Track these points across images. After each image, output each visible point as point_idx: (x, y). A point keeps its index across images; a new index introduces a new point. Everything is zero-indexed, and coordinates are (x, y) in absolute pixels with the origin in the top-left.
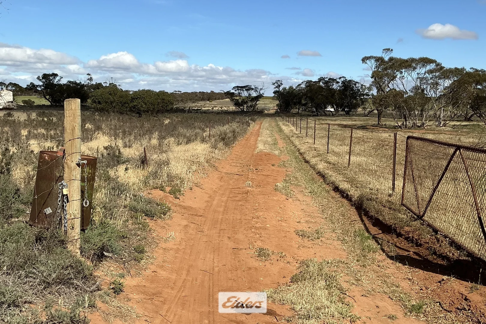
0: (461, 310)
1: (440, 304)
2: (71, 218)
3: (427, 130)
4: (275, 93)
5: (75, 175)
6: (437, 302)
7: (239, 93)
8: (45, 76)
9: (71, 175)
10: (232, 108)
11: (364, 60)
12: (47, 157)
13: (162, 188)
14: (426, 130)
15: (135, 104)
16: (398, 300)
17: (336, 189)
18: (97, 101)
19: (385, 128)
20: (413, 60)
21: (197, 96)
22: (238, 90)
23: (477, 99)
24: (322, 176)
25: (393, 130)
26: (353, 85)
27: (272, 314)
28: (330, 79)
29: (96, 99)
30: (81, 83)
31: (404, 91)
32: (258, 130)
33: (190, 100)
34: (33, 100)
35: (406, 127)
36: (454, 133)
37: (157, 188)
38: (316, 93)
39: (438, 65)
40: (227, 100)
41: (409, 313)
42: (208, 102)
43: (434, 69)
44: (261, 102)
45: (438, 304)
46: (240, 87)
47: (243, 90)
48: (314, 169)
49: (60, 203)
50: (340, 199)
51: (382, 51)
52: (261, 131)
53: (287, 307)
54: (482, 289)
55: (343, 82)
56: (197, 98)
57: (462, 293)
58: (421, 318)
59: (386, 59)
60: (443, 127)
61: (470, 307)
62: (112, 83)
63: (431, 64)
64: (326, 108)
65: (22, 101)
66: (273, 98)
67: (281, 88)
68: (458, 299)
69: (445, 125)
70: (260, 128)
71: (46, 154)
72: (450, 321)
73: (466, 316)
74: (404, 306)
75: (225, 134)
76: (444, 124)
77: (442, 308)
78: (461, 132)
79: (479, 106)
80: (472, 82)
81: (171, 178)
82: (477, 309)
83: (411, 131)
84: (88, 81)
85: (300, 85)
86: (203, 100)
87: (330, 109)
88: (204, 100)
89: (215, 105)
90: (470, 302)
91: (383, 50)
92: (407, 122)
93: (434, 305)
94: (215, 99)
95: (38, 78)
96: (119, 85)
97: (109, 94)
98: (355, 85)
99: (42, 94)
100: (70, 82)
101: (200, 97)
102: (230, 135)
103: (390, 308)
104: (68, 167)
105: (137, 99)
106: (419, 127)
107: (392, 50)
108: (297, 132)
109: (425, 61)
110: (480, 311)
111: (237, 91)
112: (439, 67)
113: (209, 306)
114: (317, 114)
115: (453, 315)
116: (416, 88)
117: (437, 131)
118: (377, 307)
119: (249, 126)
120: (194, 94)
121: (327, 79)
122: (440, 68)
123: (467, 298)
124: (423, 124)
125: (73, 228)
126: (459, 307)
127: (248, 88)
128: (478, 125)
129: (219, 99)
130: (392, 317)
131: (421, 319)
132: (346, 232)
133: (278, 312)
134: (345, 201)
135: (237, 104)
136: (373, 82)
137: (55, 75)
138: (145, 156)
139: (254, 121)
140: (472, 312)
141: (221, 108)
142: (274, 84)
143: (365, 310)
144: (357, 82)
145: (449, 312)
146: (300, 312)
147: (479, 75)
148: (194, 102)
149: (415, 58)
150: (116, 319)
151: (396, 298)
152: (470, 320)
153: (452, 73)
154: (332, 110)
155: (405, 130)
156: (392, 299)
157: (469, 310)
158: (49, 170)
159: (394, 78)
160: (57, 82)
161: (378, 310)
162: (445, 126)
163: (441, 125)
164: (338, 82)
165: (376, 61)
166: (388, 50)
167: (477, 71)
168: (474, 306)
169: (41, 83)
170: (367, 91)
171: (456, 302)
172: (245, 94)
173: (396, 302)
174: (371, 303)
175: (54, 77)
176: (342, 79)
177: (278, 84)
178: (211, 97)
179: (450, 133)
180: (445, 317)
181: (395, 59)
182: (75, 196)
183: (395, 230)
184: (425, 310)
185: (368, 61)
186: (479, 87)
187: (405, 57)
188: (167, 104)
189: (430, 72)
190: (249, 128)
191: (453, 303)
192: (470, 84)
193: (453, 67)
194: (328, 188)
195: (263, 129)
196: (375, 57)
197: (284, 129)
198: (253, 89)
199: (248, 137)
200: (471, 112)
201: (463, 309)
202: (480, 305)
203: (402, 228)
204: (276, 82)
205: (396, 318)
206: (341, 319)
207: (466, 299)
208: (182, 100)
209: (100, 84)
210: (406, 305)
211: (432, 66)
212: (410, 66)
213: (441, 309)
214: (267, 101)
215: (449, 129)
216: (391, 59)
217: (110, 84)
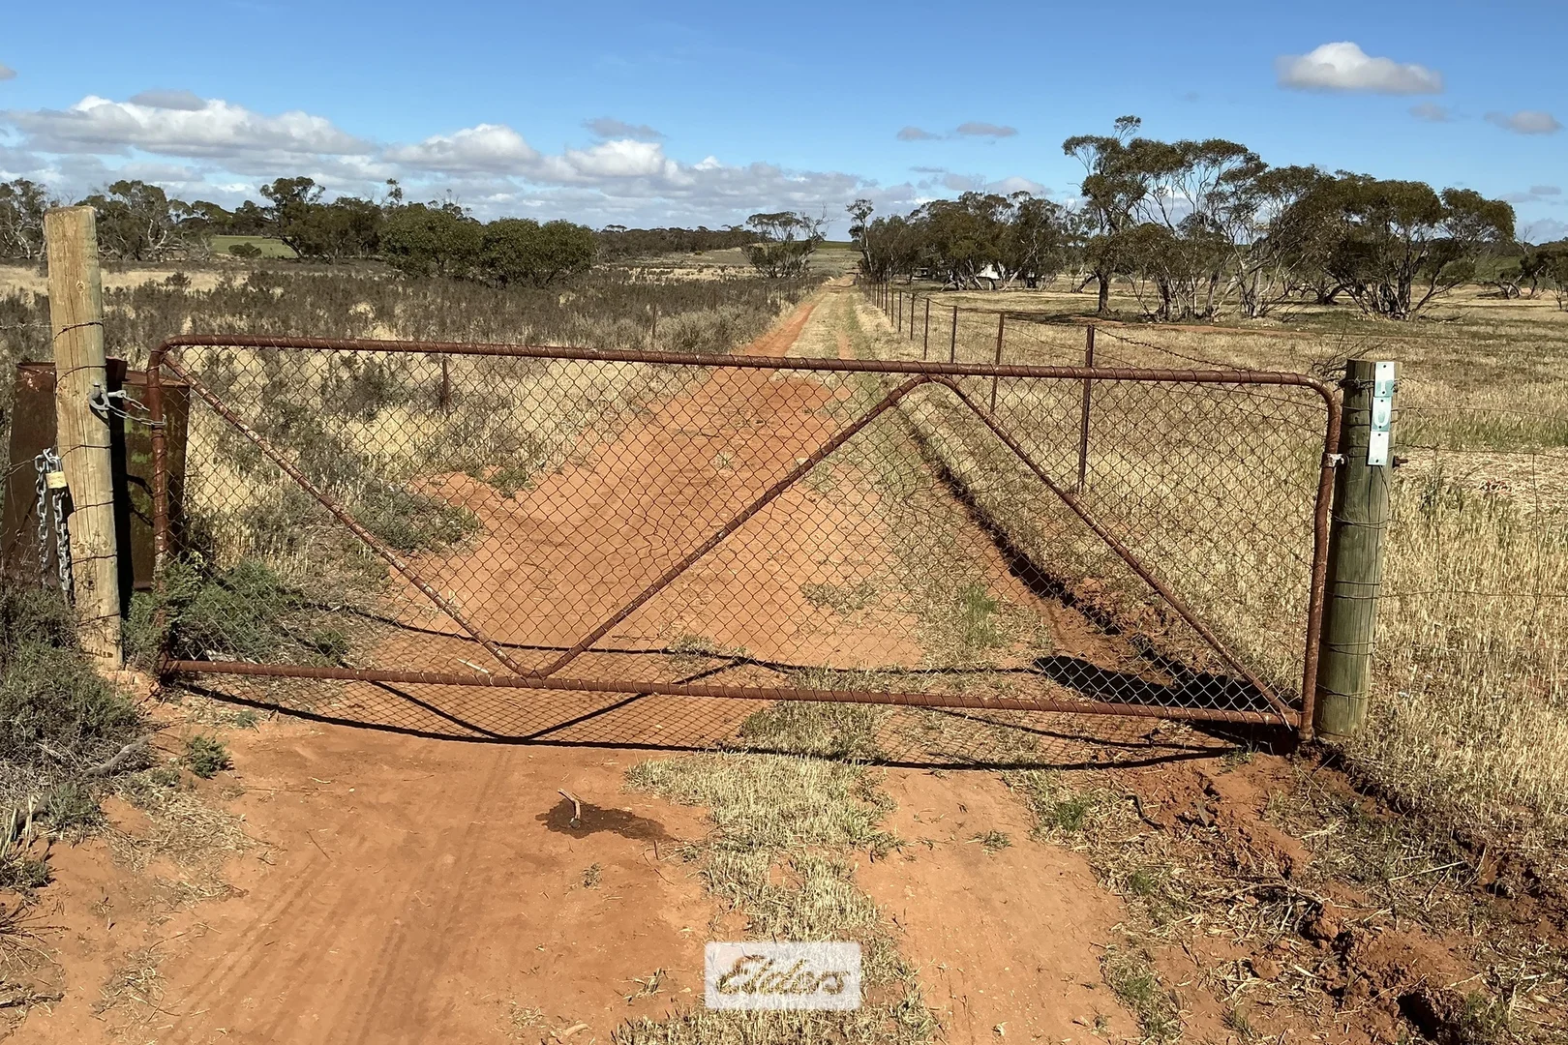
0: (1190, 823)
1: (1136, 804)
2: (83, 556)
3: (1219, 325)
4: (855, 231)
5: (89, 433)
6: (1129, 798)
7: (764, 233)
8: (283, 185)
9: (77, 433)
10: (749, 271)
11: (1070, 146)
12: (30, 382)
13: (474, 471)
14: (1216, 325)
15: (493, 255)
16: (1024, 789)
17: (945, 475)
18: (398, 245)
19: (1115, 320)
20: (1188, 147)
21: (663, 238)
22: (761, 223)
23: (1346, 249)
24: (920, 439)
25: (1135, 324)
26: (1049, 213)
27: (649, 834)
28: (990, 197)
29: (397, 241)
30: (370, 202)
31: (1166, 225)
32: (800, 326)
33: (648, 248)
34: (256, 246)
35: (1166, 318)
36: (1285, 333)
37: (461, 469)
38: (952, 231)
39: (1250, 159)
40: (739, 249)
41: (1047, 828)
42: (692, 255)
43: (1240, 171)
44: (818, 256)
45: (1132, 801)
46: (765, 216)
47: (773, 225)
48: (906, 420)
49: (44, 515)
50: (948, 501)
51: (1115, 123)
52: (806, 325)
53: (700, 811)
54: (1258, 762)
55: (1024, 207)
56: (663, 243)
57: (1201, 771)
58: (1076, 845)
59: (1125, 143)
60: (1260, 319)
61: (1216, 816)
62: (451, 205)
63: (1235, 157)
64: (978, 270)
65: (230, 248)
66: (853, 246)
67: (869, 222)
68: (1188, 788)
69: (1263, 314)
70: (806, 319)
71: (29, 371)
72: (1155, 855)
73: (1201, 842)
74: (1037, 807)
75: (696, 332)
76: (1262, 310)
77: (1140, 815)
78: (1301, 331)
79: (1352, 264)
80: (1337, 206)
81: (505, 442)
82: (1232, 822)
83: (1177, 327)
84: (391, 199)
85: (918, 211)
86: (679, 248)
87: (989, 272)
88: (682, 250)
89: (708, 261)
90: (1218, 800)
91: (1117, 121)
92: (1171, 305)
93: (1119, 807)
94: (710, 247)
95: (264, 190)
96: (468, 209)
97: (429, 228)
98: (1053, 212)
99: (278, 231)
100: (343, 200)
101: (672, 243)
102: (709, 334)
103: (996, 812)
104: (66, 410)
105: (498, 241)
106: (1198, 317)
107: (1138, 121)
108: (892, 330)
109: (1220, 149)
110: (1241, 831)
111: (759, 227)
112: (1252, 165)
113: (478, 809)
114: (956, 284)
115: (1163, 839)
116: (1196, 221)
117: (1242, 327)
118: (963, 808)
119: (777, 314)
120: (658, 233)
121: (982, 198)
122: (1254, 165)
123: (1213, 787)
124: (1210, 310)
125: (90, 583)
126: (1186, 813)
127: (785, 219)
128: (1347, 313)
129: (719, 248)
130: (994, 841)
131: (1076, 849)
132: (937, 590)
133: (668, 830)
134: (959, 508)
135: (758, 259)
136: (1090, 203)
137: (306, 183)
138: (445, 384)
139: (793, 300)
140: (1218, 832)
141: (723, 271)
142: (851, 209)
143: (925, 817)
144: (1057, 206)
145: (1156, 827)
146: (731, 830)
147: (1355, 188)
148: (656, 255)
149: (1193, 141)
150: (162, 859)
151: (1020, 781)
152: (1210, 856)
153: (1285, 182)
154: (994, 276)
155: (1165, 326)
156: (1008, 785)
157: (1211, 824)
158: (37, 417)
159: (1140, 192)
160: (311, 199)
161: (961, 818)
162: (1263, 316)
163: (1255, 314)
164: (1010, 206)
165: (1098, 148)
166: (1130, 120)
167: (1353, 177)
168: (1227, 812)
169: (272, 204)
170: (1086, 229)
171: (1180, 799)
172: (778, 233)
173: (1019, 794)
174: (949, 795)
175: (305, 188)
176: (1021, 198)
177: (861, 209)
178: (697, 242)
179: (1273, 333)
180: (1142, 844)
181: (1146, 144)
182: (93, 494)
183: (1060, 587)
184: (1091, 821)
185: (1079, 150)
186: (1356, 219)
187: (1169, 140)
188: (574, 255)
189: (1231, 176)
190: (774, 318)
191: (1171, 802)
192: (1332, 208)
193: (1285, 165)
194: (925, 471)
195: (813, 320)
196: (1097, 140)
197: (862, 321)
198: (798, 222)
199: (768, 340)
200: (1331, 284)
201: (1195, 821)
202: (1244, 809)
203: (1079, 579)
204: (856, 205)
205: (1005, 844)
206: (847, 847)
207: (1209, 792)
208: (626, 250)
209: (420, 206)
210: (1044, 803)
211: (1236, 163)
212: (1180, 163)
213: (1137, 818)
214: (837, 254)
215: (1272, 322)
216: (1137, 145)
217: (445, 207)
